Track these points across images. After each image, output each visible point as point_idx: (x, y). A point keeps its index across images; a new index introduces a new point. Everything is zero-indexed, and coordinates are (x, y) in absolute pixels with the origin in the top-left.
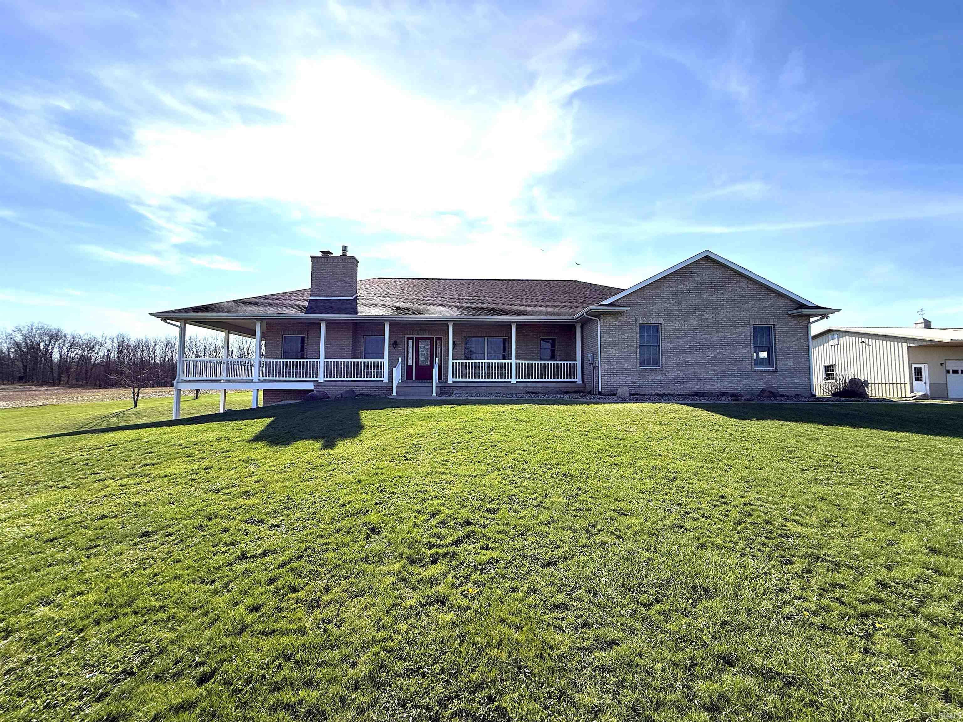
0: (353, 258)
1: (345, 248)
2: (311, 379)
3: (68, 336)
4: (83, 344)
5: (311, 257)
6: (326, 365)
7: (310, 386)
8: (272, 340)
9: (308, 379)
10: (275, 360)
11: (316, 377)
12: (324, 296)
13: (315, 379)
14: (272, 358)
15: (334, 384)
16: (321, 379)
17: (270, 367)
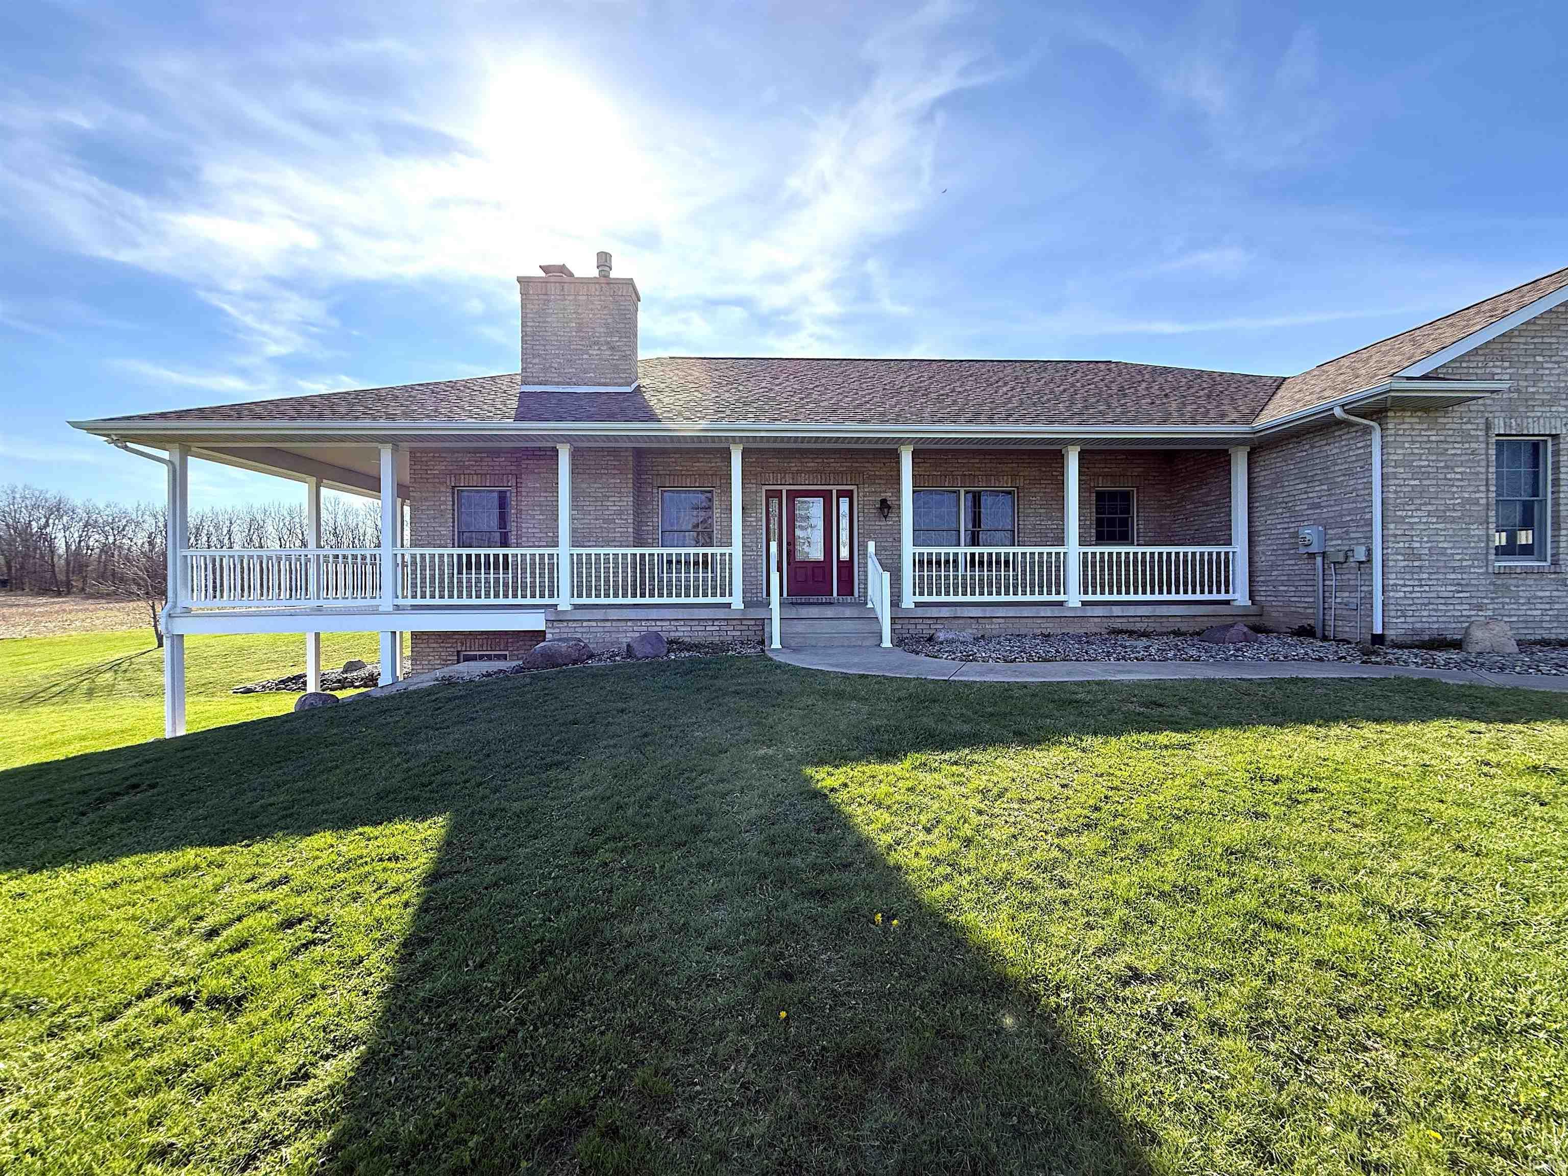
0: (630, 283)
1: (604, 260)
2: (537, 601)
3: (78, 510)
4: (106, 523)
5: (520, 280)
6: (577, 563)
7: (534, 622)
8: (426, 499)
9: (529, 601)
10: (437, 551)
11: (551, 596)
12: (558, 384)
13: (547, 601)
14: (428, 545)
15: (599, 614)
16: (564, 602)
17: (423, 569)
